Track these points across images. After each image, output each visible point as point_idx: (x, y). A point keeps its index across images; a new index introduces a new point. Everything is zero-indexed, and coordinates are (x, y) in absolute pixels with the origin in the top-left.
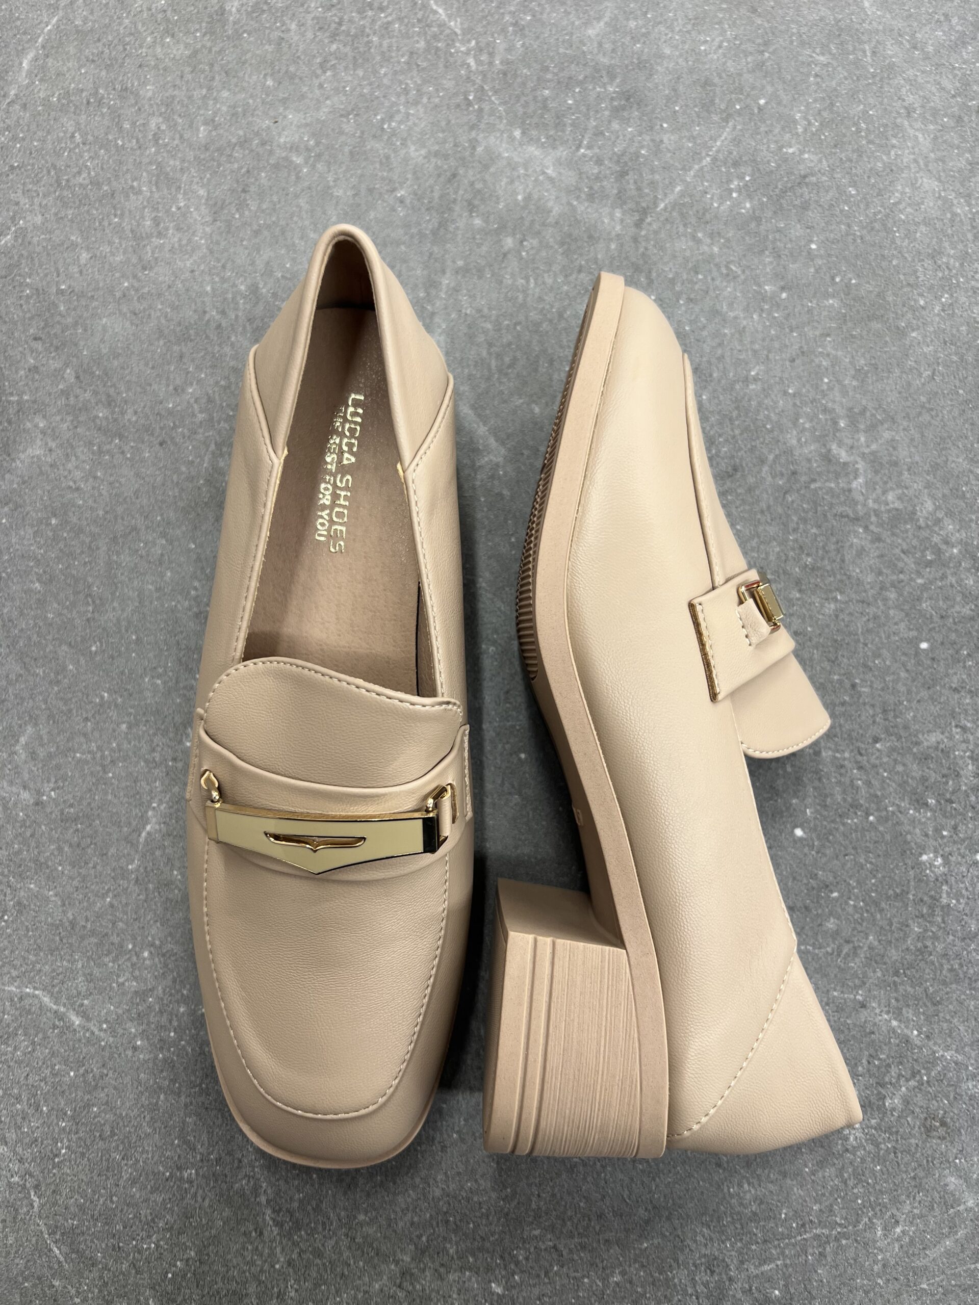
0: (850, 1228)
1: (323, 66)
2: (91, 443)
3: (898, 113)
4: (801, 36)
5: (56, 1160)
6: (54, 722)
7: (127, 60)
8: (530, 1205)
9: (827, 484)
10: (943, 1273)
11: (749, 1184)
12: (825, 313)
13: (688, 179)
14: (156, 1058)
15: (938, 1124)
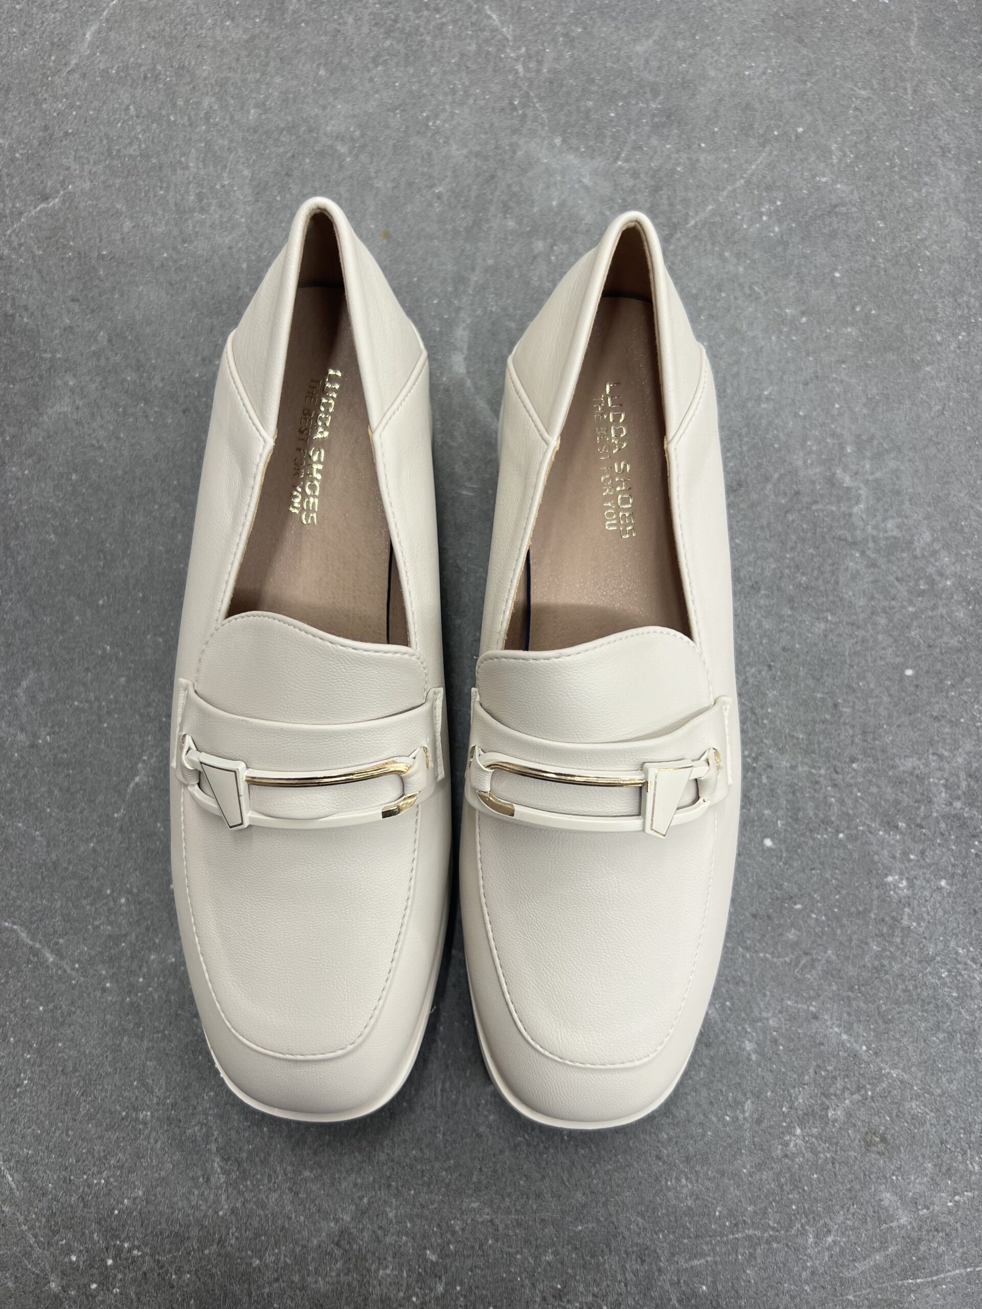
0: (782, 1232)
1: (375, 60)
2: (117, 405)
3: (933, 152)
4: (844, 69)
5: (18, 1090)
6: (56, 669)
7: (187, 39)
8: (471, 1178)
9: (829, 507)
10: (870, 1286)
11: (687, 1179)
12: (842, 340)
13: (721, 199)
14: (123, 1001)
15: (878, 1139)
